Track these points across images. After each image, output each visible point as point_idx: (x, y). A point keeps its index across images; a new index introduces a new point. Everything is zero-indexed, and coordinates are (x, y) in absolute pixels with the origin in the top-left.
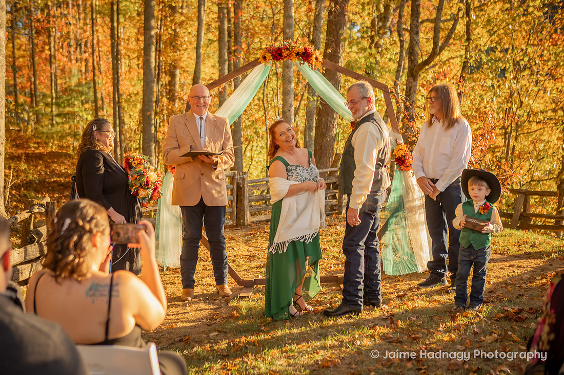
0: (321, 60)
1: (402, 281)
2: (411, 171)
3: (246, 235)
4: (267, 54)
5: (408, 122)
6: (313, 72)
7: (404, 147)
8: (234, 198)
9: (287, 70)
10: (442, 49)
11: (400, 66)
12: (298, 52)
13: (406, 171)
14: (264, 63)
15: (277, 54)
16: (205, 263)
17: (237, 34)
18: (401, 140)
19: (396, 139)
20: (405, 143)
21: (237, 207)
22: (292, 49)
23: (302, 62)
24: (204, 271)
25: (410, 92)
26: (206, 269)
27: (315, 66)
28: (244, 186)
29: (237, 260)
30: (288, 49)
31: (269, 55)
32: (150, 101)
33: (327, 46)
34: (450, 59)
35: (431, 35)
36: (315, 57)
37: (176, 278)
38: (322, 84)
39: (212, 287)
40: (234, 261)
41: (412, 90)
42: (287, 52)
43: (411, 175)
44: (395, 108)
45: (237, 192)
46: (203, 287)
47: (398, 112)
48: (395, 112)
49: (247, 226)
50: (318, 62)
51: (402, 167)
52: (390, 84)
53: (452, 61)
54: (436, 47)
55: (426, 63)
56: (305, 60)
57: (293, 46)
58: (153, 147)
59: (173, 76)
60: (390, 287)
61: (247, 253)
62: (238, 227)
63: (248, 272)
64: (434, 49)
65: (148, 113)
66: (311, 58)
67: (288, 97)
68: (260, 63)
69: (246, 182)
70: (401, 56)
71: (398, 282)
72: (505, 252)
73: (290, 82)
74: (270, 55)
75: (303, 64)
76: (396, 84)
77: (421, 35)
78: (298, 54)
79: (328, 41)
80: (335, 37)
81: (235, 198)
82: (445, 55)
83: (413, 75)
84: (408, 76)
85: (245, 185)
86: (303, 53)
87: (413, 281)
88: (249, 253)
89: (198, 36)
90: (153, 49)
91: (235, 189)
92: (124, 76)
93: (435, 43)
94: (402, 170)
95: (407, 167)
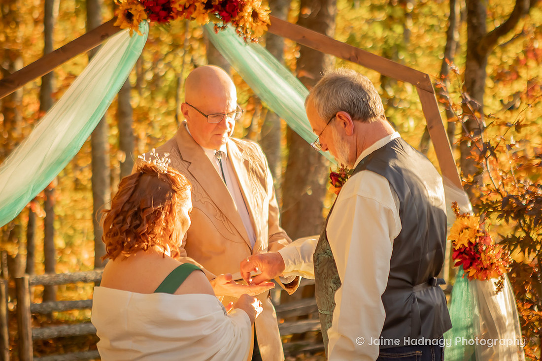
0: (267, 19)
2: (493, 280)
4: (134, 7)
5: (481, 158)
6: (248, 47)
7: (474, 221)
12: (209, 1)
13: (483, 280)
14: (128, 30)
15: (160, 6)
18: (465, 204)
19: (455, 204)
23: (221, 24)
27: (252, 32)
36: (250, 10)
43: (495, 288)
51: (472, 271)
52: (433, 74)
56: (227, 20)
66: (241, 14)
68: (119, 29)
74: (141, 8)
75: (224, 28)
76: (444, 71)
78: (208, 6)
86: (223, 4)
94: (472, 277)
95: (485, 271)
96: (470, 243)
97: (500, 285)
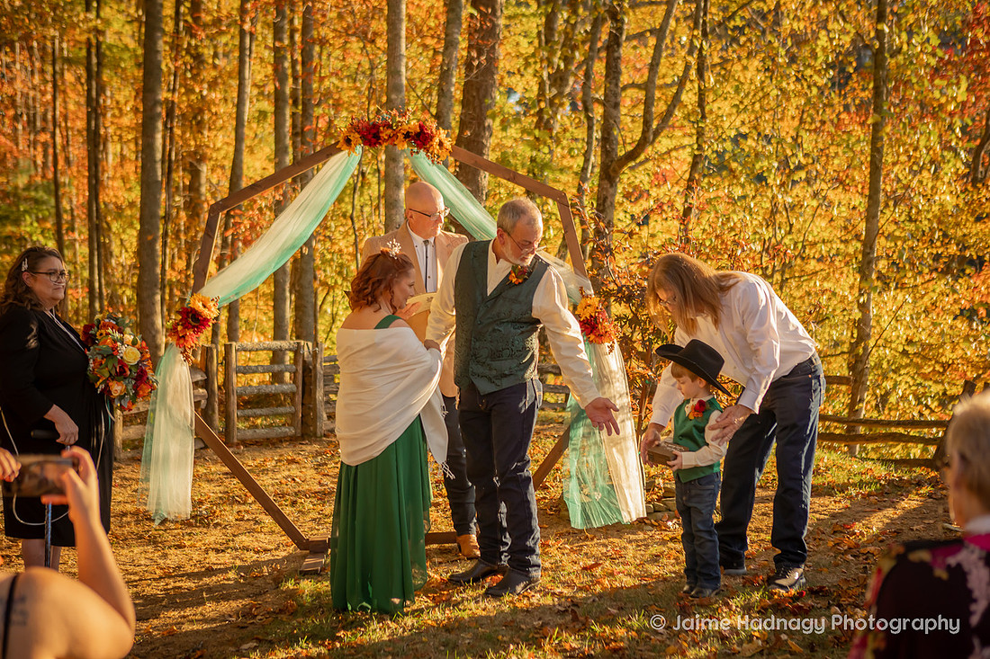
0: (449, 147)
1: (592, 539)
2: (607, 344)
3: (318, 454)
4: (352, 135)
5: (602, 257)
6: (435, 167)
7: (595, 300)
8: (297, 387)
9: (392, 165)
10: (657, 133)
11: (587, 160)
12: (408, 132)
13: (599, 343)
14: (347, 151)
15: (371, 135)
16: (242, 508)
17: (306, 101)
18: (590, 290)
19: (581, 288)
20: (597, 293)
21: (303, 404)
22: (397, 126)
23: (415, 149)
24: (238, 522)
25: (604, 206)
26: (242, 520)
27: (439, 157)
28: (315, 367)
29: (299, 501)
30: (390, 126)
31: (355, 137)
32: (154, 215)
33: (463, 125)
34: (671, 150)
35: (640, 111)
36: (437, 140)
37: (187, 537)
38: (450, 189)
39: (252, 553)
40: (294, 503)
41: (608, 203)
42: (389, 132)
43: (608, 350)
44: (579, 233)
45: (303, 377)
46: (234, 553)
47: (585, 240)
48: (579, 239)
49: (321, 437)
50: (444, 150)
51: (592, 337)
52: (571, 192)
53: (674, 154)
54: (648, 131)
55: (631, 156)
56: (420, 147)
57: (399, 122)
58: (158, 297)
59: (195, 174)
60: (572, 550)
61: (317, 488)
62: (304, 440)
63: (318, 524)
64: (644, 132)
65: (150, 238)
66: (431, 143)
67: (393, 212)
68: (340, 150)
69: (319, 361)
70: (589, 143)
71: (584, 540)
72: (768, 485)
73: (398, 186)
74: (357, 136)
75: (418, 153)
76: (580, 189)
77: (623, 111)
78: (407, 135)
79: (465, 116)
80: (477, 110)
81: (300, 388)
82: (663, 143)
83: (610, 176)
84: (601, 178)
85: (318, 366)
86: (418, 135)
87: (611, 540)
88: (323, 488)
89: (240, 105)
90: (160, 125)
91: (301, 372)
92: (111, 173)
93: (647, 123)
94: (592, 341)
95: (601, 337)
96: (591, 316)
97: (612, 348)
